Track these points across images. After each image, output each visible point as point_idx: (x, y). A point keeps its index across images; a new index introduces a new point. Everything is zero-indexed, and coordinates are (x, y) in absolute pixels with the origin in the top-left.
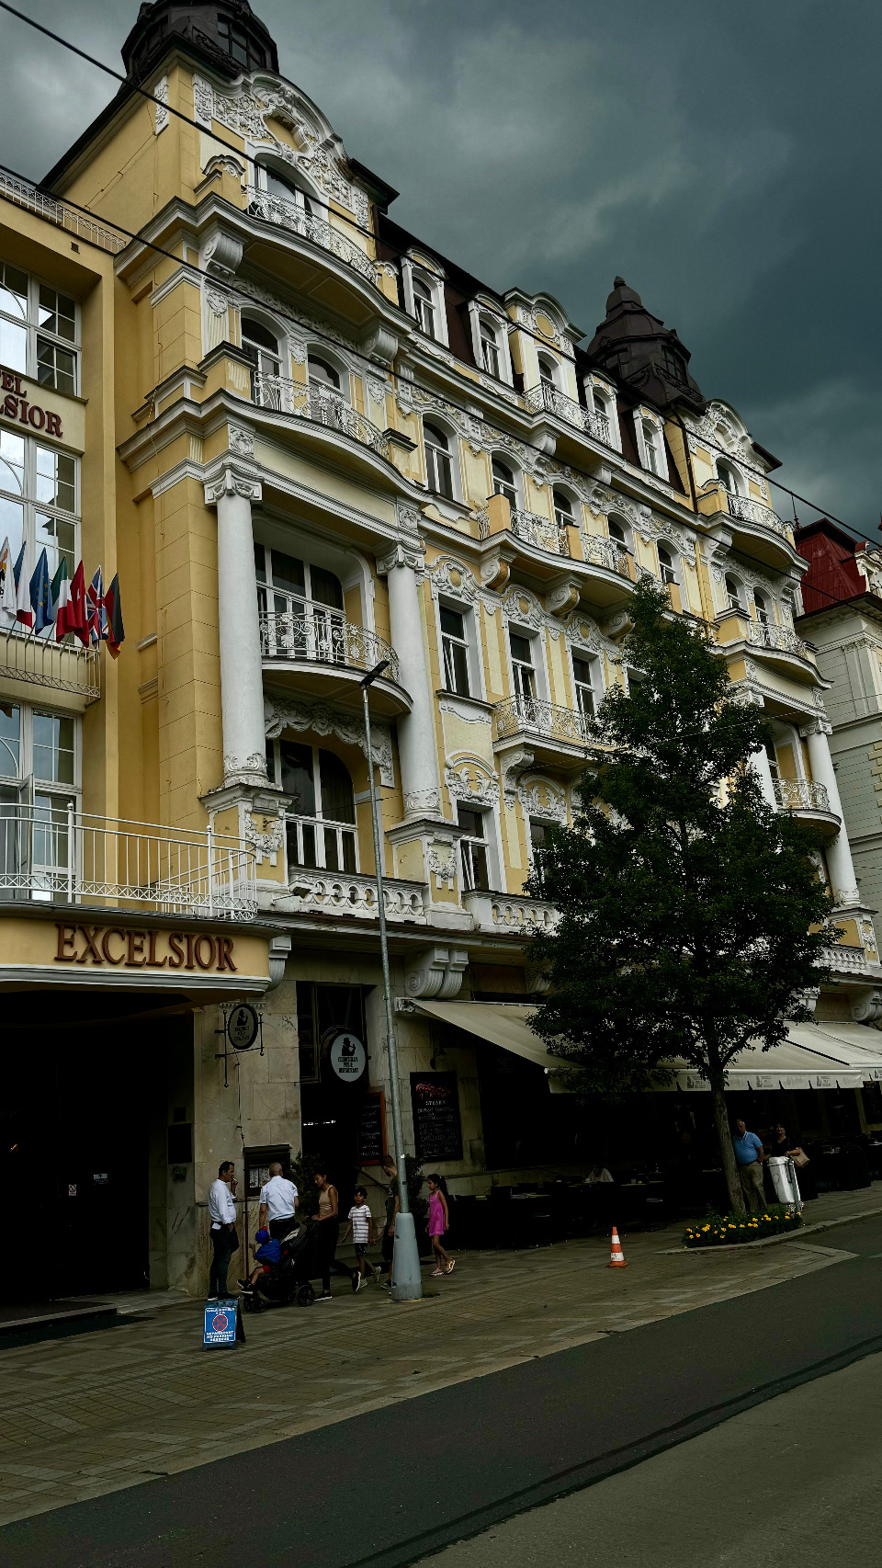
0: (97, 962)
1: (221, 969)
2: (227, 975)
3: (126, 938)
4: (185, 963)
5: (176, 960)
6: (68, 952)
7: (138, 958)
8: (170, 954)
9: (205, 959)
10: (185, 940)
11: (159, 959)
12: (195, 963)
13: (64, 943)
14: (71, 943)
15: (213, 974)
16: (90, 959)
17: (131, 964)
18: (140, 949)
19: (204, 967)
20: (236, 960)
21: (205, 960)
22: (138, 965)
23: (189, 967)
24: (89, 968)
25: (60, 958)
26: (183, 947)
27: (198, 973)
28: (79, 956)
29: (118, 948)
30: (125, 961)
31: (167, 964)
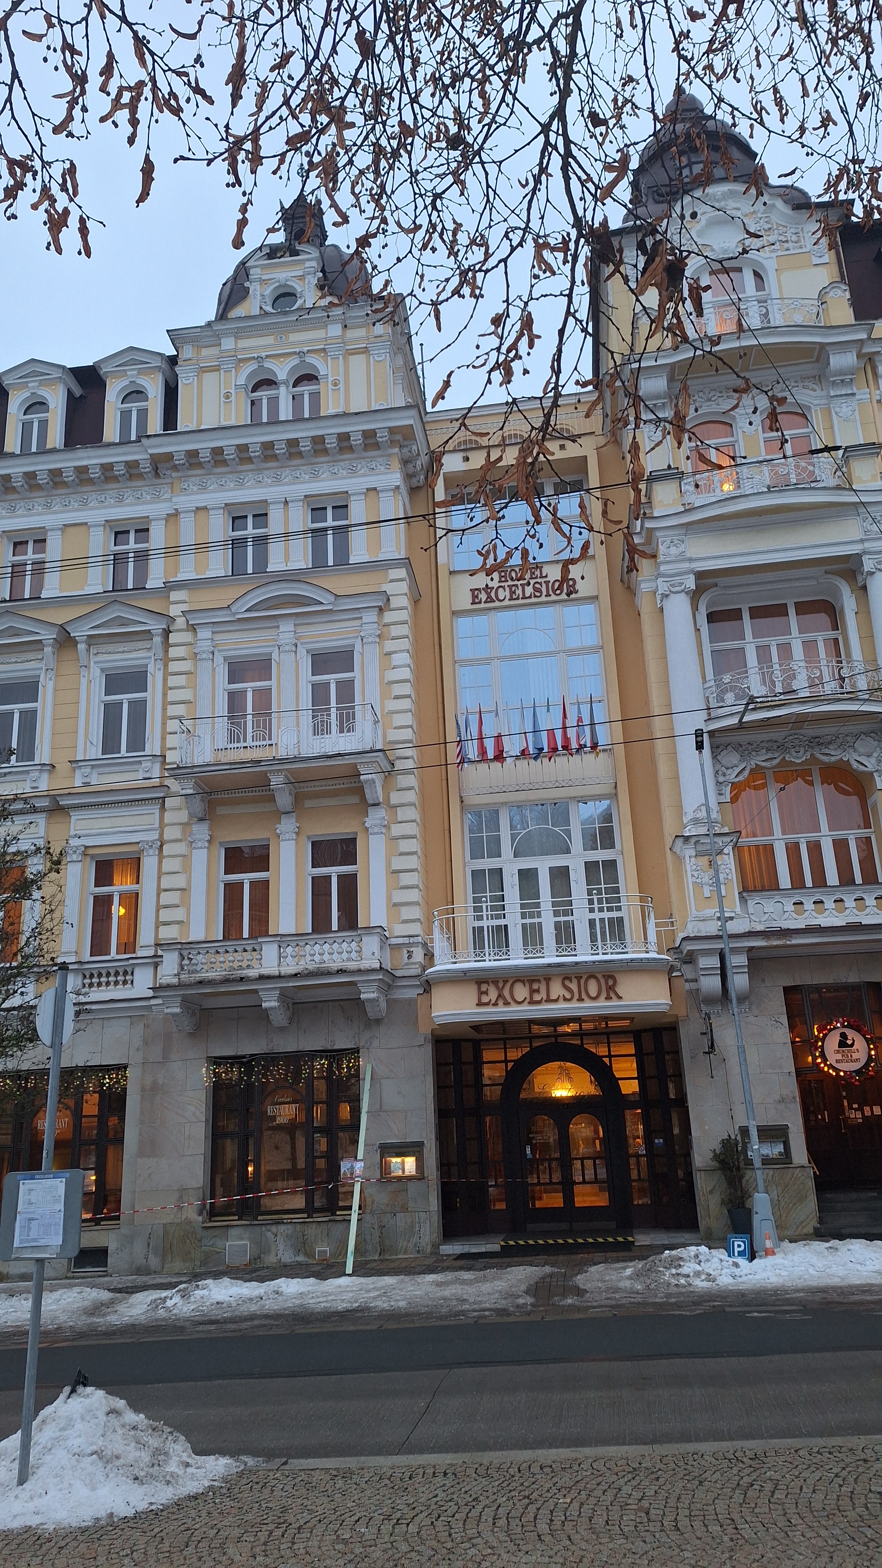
0: (507, 1003)
1: (608, 998)
2: (615, 1002)
3: (527, 985)
4: (576, 996)
5: (568, 996)
6: (485, 999)
7: (537, 997)
8: (562, 992)
9: (593, 992)
10: (575, 981)
11: (553, 996)
12: (584, 996)
13: (481, 993)
14: (486, 993)
15: (602, 1003)
16: (501, 1002)
17: (532, 1002)
18: (538, 991)
19: (594, 999)
20: (620, 990)
21: (593, 994)
22: (539, 1002)
23: (580, 1000)
24: (501, 1008)
25: (480, 1004)
26: (574, 986)
27: (588, 1004)
28: (493, 1002)
29: (521, 992)
30: (528, 1000)
31: (561, 999)
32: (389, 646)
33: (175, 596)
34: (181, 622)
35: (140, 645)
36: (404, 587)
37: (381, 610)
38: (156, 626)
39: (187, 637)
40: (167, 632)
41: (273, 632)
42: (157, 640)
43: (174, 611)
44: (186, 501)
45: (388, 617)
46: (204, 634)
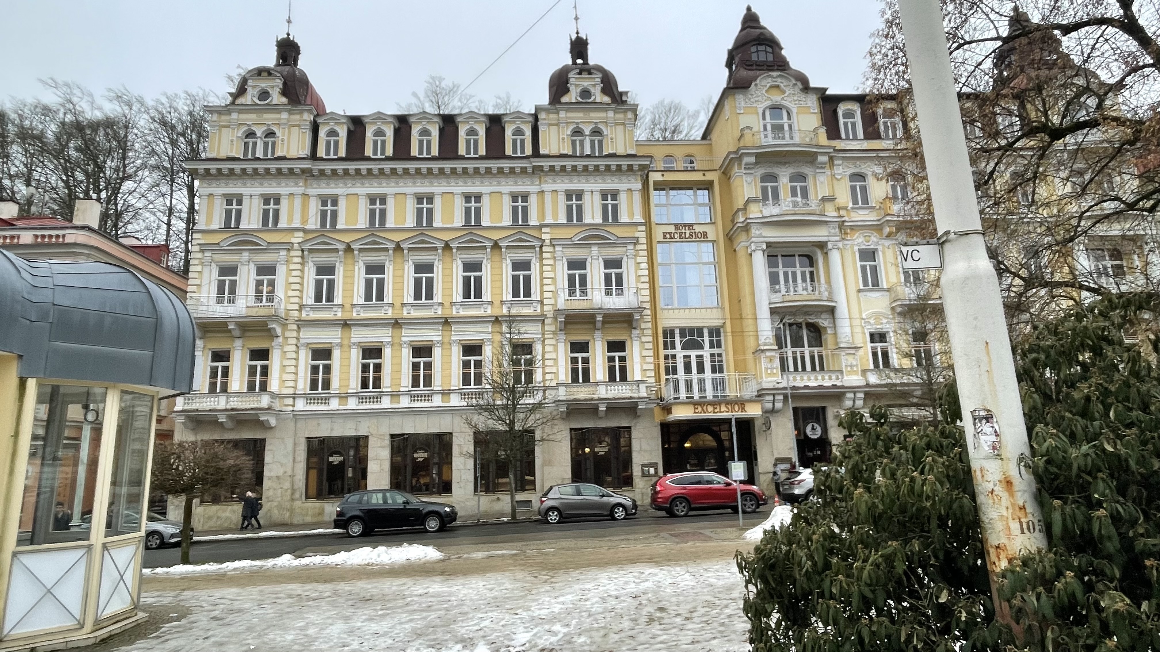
4: (731, 410)
7: (716, 411)
8: (725, 409)
11: (722, 410)
13: (695, 409)
16: (703, 412)
17: (714, 412)
19: (737, 412)
20: (746, 408)
21: (737, 410)
24: (703, 414)
26: (729, 407)
29: (710, 408)
32: (639, 260)
33: (544, 230)
34: (547, 242)
35: (529, 250)
36: (644, 234)
37: (635, 244)
38: (537, 244)
39: (550, 249)
40: (541, 247)
41: (589, 249)
42: (538, 249)
43: (544, 237)
44: (547, 187)
45: (639, 247)
46: (558, 248)
